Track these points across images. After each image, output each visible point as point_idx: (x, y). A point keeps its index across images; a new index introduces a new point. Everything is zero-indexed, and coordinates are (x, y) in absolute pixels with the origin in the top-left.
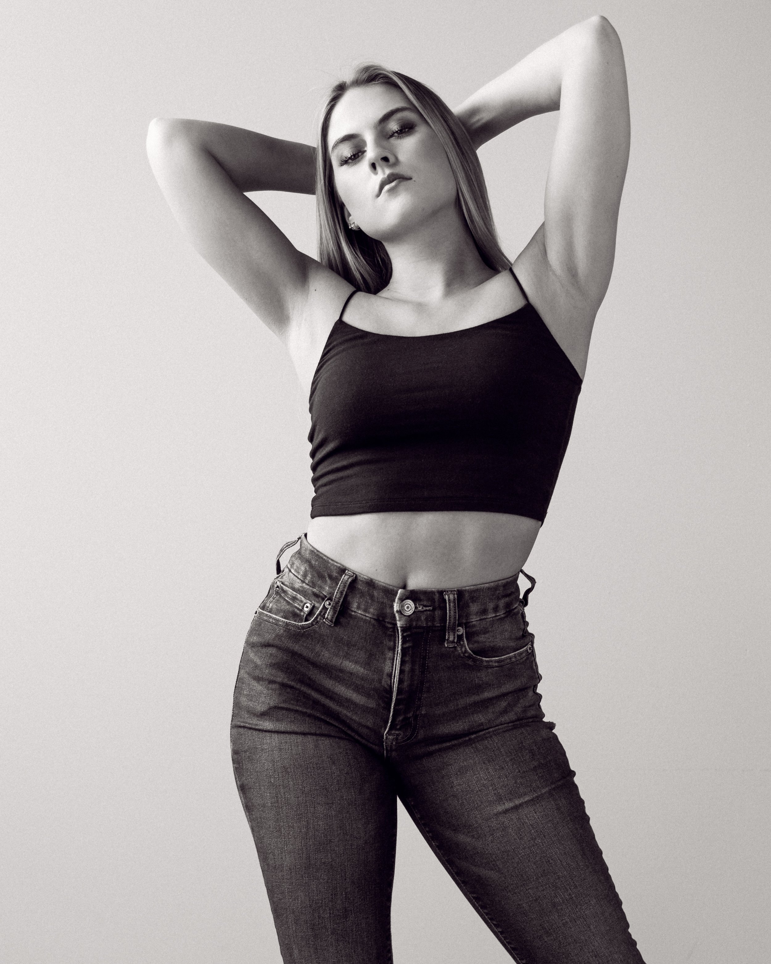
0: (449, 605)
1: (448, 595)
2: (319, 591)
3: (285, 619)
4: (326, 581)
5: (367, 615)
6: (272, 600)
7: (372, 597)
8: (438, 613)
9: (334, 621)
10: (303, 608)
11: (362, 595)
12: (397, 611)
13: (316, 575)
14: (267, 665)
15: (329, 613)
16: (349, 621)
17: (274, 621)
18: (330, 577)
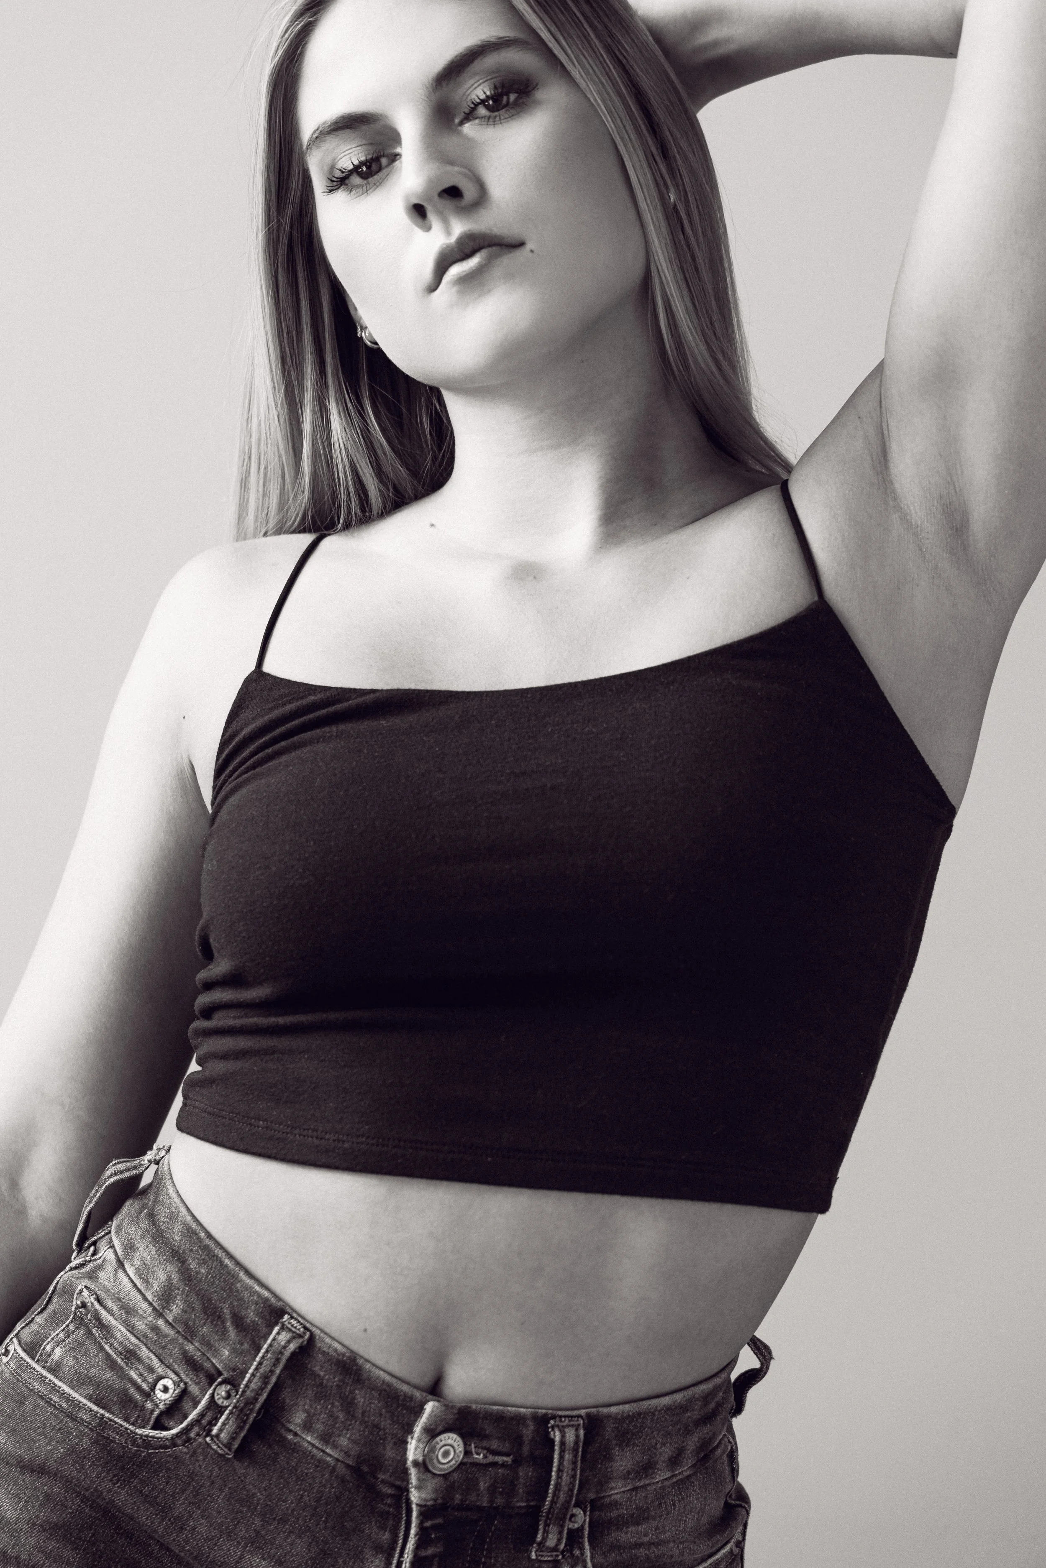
0: (561, 1457)
1: (560, 1431)
2: (204, 1354)
3: (98, 1405)
4: (225, 1331)
5: (328, 1450)
6: (62, 1335)
7: (349, 1405)
8: (526, 1473)
9: (236, 1445)
10: (153, 1387)
11: (322, 1393)
12: (416, 1463)
13: (197, 1305)
14: (34, 1524)
15: (224, 1424)
16: (277, 1454)
17: (64, 1405)
18: (239, 1322)
